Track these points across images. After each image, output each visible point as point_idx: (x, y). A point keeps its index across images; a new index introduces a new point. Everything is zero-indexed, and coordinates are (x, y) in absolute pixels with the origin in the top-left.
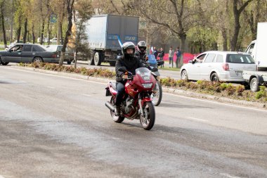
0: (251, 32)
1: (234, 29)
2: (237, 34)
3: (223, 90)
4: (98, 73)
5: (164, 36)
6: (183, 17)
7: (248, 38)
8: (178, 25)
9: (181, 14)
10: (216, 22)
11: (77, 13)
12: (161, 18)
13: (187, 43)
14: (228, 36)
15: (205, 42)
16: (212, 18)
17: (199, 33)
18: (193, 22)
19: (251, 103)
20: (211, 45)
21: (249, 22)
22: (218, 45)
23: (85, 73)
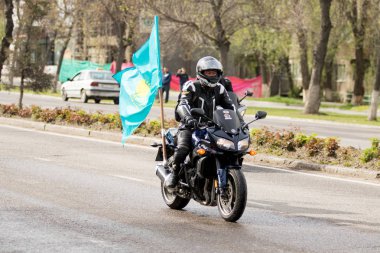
0: (352, 35)
1: (319, 30)
2: (325, 40)
3: (300, 146)
4: (64, 117)
5: (187, 45)
6: (223, 9)
7: (347, 46)
8: (214, 25)
9: (220, 4)
10: (286, 18)
11: (22, 3)
12: (182, 12)
13: (231, 58)
14: (309, 43)
15: (265, 56)
16: (278, 10)
17: (254, 38)
18: (243, 17)
19: (352, 170)
20: (277, 61)
21: (350, 17)
22: (290, 62)
23: (38, 117)
